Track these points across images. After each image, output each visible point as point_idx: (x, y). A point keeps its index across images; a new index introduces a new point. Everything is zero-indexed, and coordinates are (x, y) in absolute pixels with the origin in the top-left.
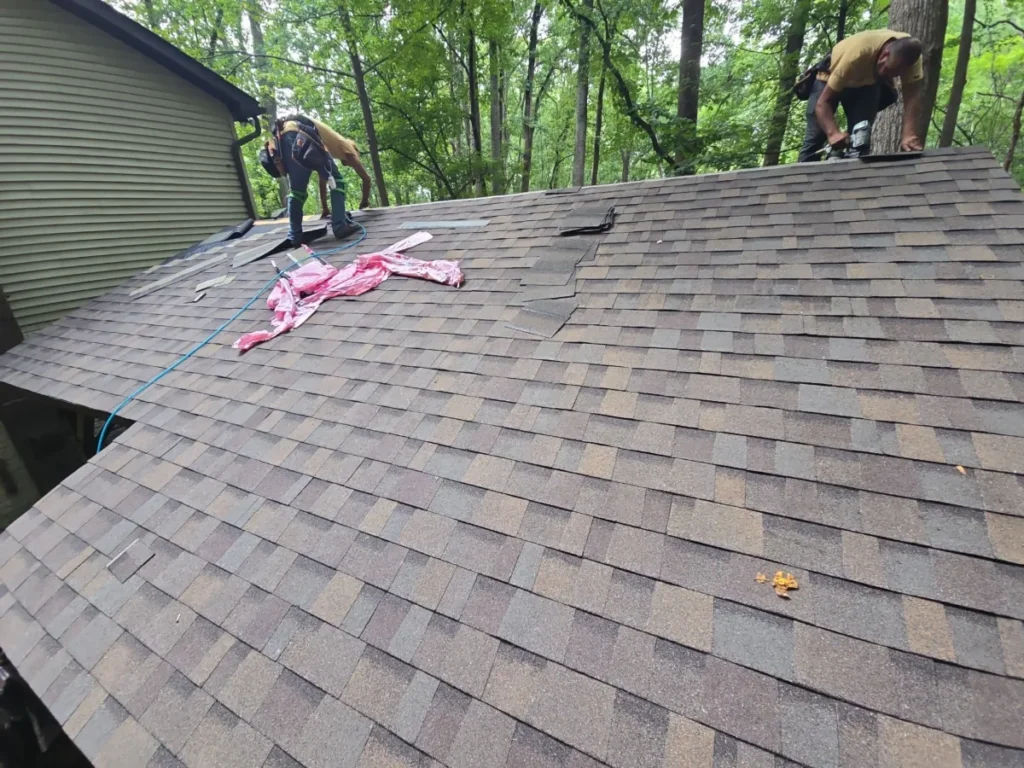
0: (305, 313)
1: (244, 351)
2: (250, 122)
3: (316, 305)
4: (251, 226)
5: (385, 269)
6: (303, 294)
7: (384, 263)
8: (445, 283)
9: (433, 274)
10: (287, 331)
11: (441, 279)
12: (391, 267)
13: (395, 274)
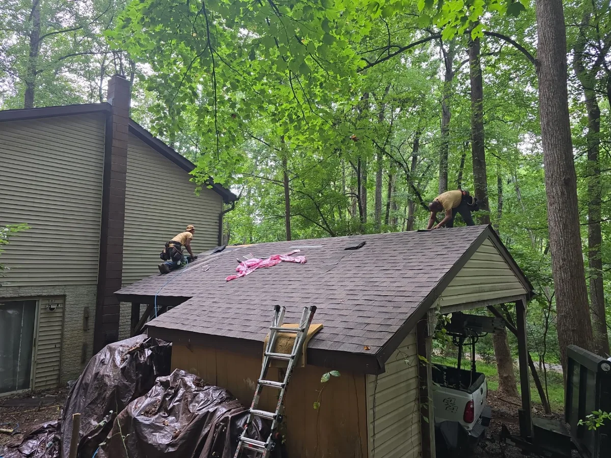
0: (249, 272)
1: (228, 281)
2: (231, 204)
3: (254, 269)
4: (224, 248)
5: (280, 259)
6: (249, 267)
7: (280, 258)
8: (300, 263)
9: (297, 260)
10: (243, 276)
11: (298, 261)
12: (282, 259)
13: (283, 261)
